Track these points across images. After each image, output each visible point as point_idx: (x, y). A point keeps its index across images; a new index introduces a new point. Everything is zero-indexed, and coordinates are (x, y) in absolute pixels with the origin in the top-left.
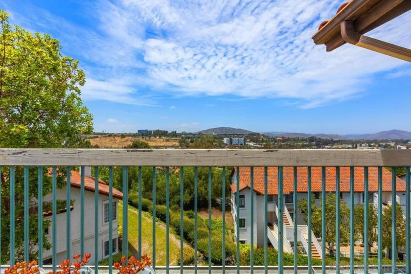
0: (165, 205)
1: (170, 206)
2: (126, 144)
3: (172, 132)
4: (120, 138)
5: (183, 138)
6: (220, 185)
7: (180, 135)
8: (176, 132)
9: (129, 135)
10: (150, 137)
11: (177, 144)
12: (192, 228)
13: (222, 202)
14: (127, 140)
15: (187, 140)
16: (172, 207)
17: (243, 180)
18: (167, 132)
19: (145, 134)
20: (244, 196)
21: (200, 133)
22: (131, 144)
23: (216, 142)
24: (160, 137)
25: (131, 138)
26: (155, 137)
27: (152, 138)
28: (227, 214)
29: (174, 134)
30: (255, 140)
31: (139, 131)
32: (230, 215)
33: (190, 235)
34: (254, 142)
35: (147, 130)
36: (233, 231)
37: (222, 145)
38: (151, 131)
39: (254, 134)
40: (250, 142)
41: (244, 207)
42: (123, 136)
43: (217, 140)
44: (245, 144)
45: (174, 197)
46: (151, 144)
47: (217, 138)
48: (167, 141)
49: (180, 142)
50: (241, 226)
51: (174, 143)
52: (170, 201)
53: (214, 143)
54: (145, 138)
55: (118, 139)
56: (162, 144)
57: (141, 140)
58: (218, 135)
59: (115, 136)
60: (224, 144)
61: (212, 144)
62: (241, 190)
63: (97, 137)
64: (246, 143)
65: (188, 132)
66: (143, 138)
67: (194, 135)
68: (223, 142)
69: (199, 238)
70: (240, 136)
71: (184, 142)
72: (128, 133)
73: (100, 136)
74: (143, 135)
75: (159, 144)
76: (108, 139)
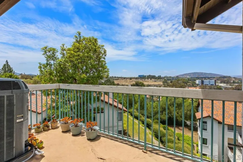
0: (151, 119)
1: (153, 120)
2: (132, 83)
3: (159, 76)
4: (129, 79)
5: (165, 80)
6: (189, 112)
7: (163, 78)
8: (160, 76)
9: (134, 78)
10: (145, 79)
11: (161, 83)
12: (164, 135)
13: (191, 124)
14: (133, 81)
15: (168, 81)
16: (155, 121)
17: (206, 111)
18: (155, 76)
19: (142, 77)
20: (206, 122)
21: (177, 77)
22: (134, 83)
23: (190, 83)
24: (151, 79)
25: (134, 79)
26: (148, 79)
27: (146, 80)
28: (194, 133)
29: (159, 78)
30: (226, 82)
31: (139, 76)
32: (197, 134)
33: (163, 139)
34: (224, 83)
35: (143, 75)
36: (197, 145)
37: (194, 85)
38: (146, 76)
39: (224, 77)
40: (221, 83)
41: (206, 130)
42: (131, 79)
43: (191, 82)
44: (215, 84)
45: (156, 115)
46: (145, 83)
47: (191, 80)
48: (155, 81)
49: (164, 82)
50: (204, 143)
51: (160, 83)
52: (154, 117)
53: (188, 84)
54: (142, 80)
55: (128, 80)
56: (152, 83)
57: (140, 81)
58: (191, 78)
59: (127, 78)
60: (197, 84)
61: (187, 84)
62: (204, 118)
63: (119, 79)
64: (217, 84)
65: (169, 76)
66: (141, 79)
67: (173, 78)
68: (195, 83)
69: (168, 142)
70: (211, 79)
71: (166, 82)
72: (133, 77)
73: (120, 79)
74: (141, 78)
75: (150, 83)
76: (124, 80)
